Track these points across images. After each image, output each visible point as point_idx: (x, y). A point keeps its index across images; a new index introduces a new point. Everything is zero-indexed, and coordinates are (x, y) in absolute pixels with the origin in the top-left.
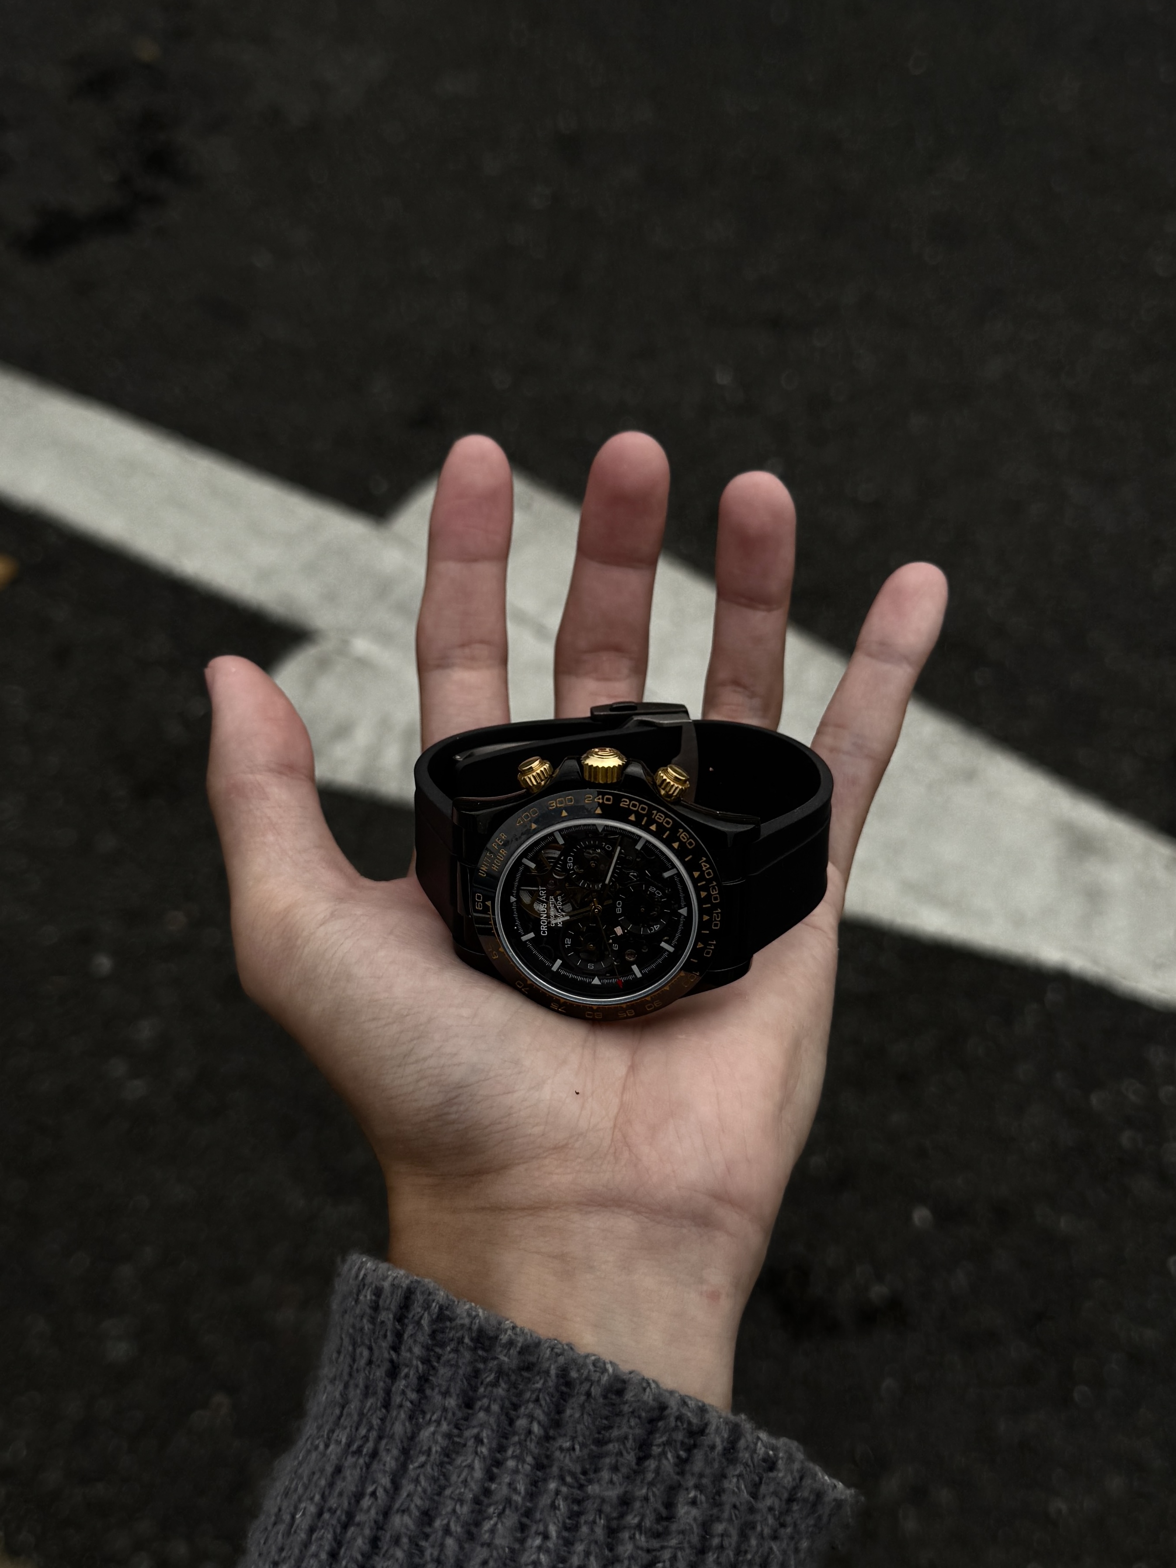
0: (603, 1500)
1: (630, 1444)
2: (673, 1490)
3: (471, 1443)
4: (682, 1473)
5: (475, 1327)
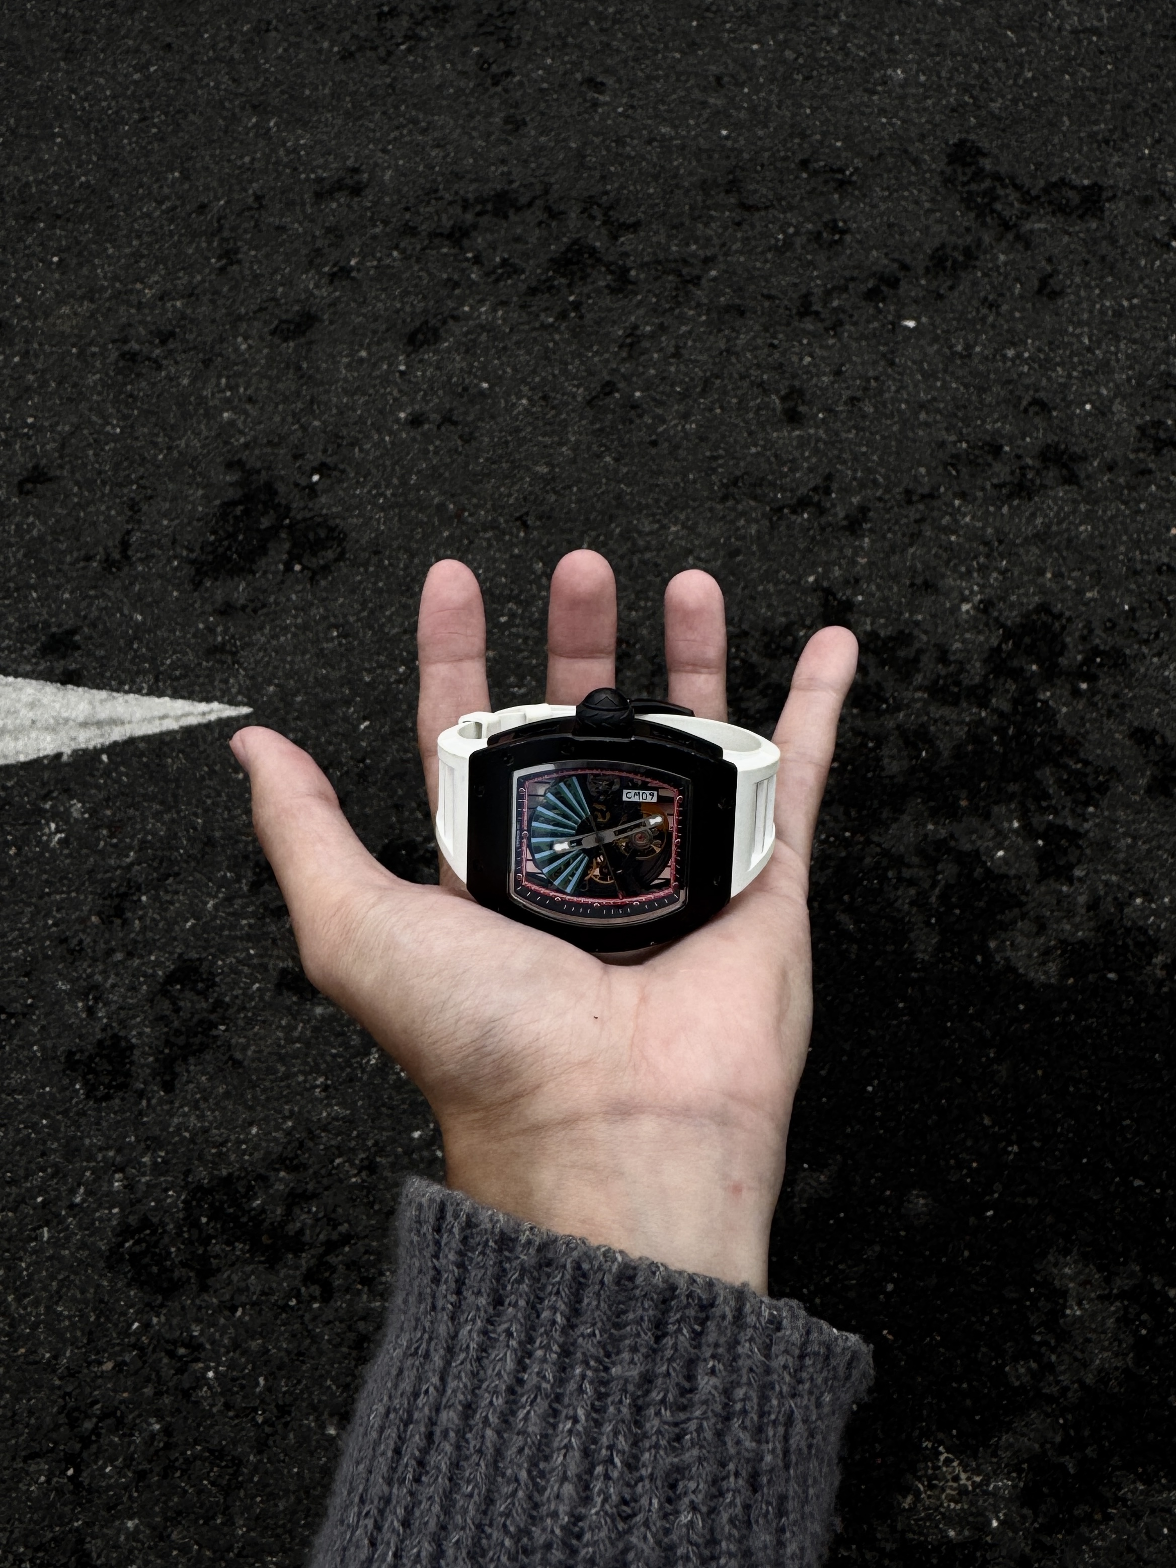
0: (626, 1381)
1: (645, 1325)
2: (691, 1364)
3: (502, 1337)
4: (698, 1346)
5: (497, 1230)
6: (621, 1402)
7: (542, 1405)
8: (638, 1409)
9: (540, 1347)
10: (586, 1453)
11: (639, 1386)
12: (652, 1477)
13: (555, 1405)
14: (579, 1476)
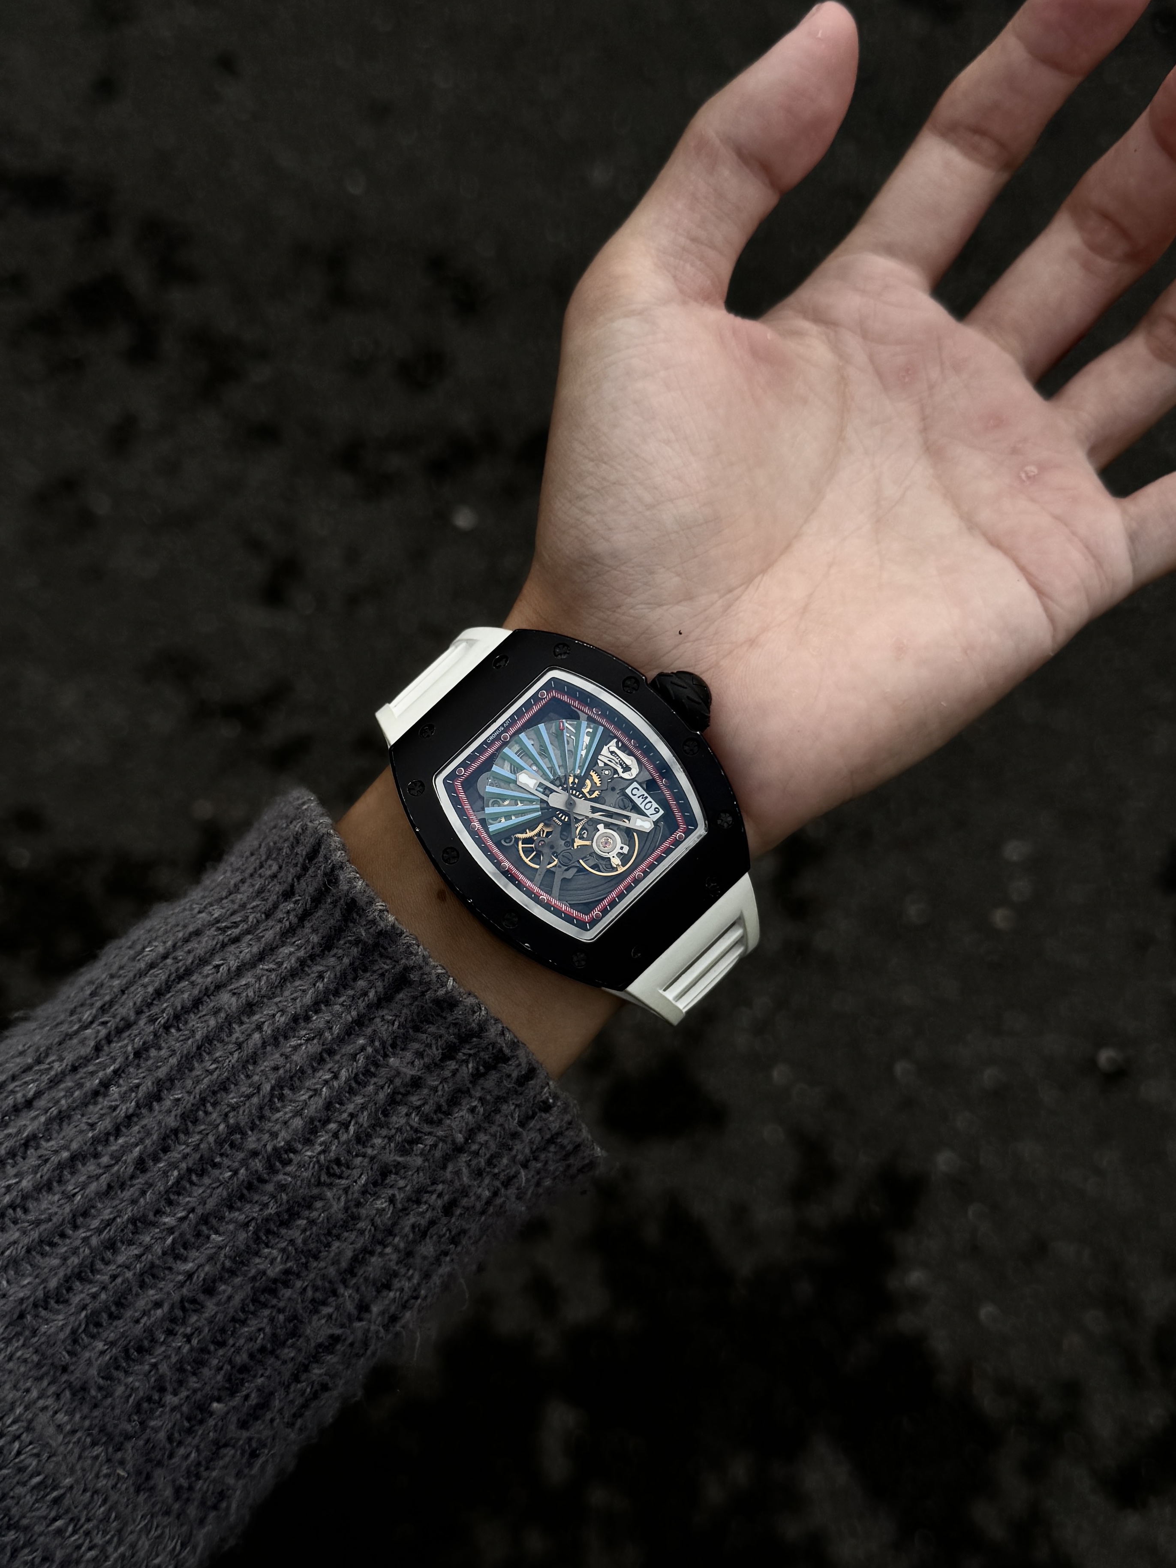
6: (382, 1088)
7: (314, 1047)
8: (393, 1101)
9: (342, 1005)
10: (328, 1106)
11: (405, 1085)
12: (372, 1159)
13: (325, 1055)
14: (312, 1120)
